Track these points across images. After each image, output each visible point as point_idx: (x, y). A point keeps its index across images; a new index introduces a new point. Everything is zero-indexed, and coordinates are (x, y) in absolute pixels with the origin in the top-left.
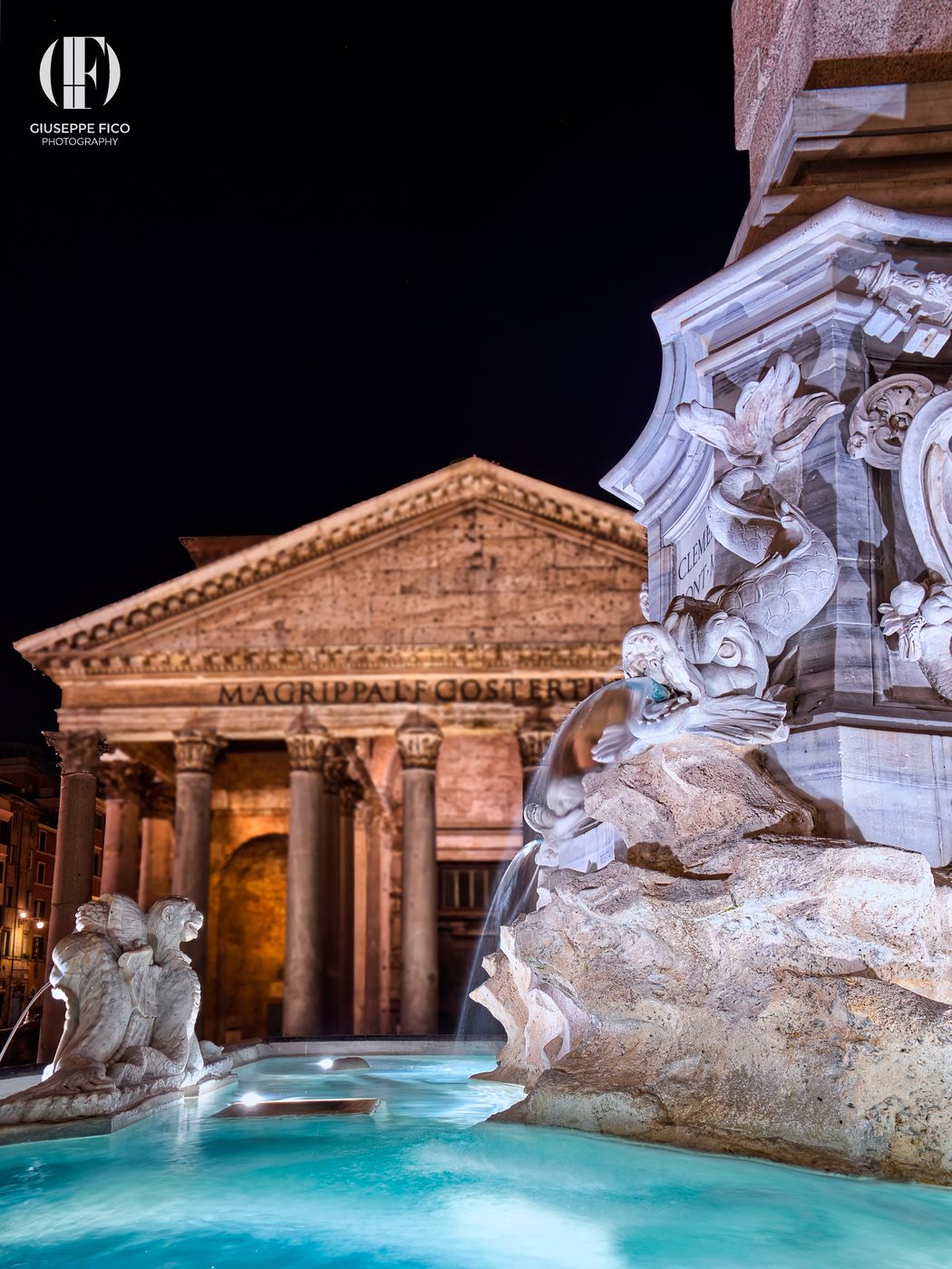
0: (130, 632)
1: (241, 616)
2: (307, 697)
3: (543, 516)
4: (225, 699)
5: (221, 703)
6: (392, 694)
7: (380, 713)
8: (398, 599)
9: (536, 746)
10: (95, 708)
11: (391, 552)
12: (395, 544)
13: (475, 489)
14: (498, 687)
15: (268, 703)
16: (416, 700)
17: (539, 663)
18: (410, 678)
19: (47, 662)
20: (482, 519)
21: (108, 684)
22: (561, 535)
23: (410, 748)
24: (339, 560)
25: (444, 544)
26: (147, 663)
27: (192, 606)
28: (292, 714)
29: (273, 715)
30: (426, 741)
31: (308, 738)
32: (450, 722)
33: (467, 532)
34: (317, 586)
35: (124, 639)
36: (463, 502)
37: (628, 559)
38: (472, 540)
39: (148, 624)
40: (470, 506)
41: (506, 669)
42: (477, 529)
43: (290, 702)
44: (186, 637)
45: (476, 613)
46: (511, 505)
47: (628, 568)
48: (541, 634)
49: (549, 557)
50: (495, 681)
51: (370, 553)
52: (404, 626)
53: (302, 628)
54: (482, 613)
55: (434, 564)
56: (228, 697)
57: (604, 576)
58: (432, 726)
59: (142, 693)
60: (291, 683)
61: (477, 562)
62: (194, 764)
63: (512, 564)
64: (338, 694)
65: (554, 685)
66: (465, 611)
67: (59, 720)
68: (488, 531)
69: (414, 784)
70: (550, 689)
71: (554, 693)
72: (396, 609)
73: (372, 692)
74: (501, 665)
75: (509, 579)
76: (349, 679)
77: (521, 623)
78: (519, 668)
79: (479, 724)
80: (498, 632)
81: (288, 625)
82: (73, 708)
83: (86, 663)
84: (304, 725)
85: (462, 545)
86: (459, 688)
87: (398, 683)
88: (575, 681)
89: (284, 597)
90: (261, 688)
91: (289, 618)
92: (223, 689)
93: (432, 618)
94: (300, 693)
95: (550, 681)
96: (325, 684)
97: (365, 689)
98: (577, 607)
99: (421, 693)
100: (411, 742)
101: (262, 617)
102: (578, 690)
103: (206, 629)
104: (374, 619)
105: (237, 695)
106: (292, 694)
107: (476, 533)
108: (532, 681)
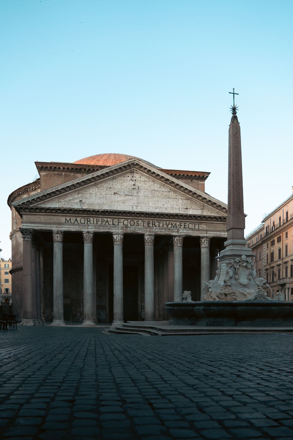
1: (70, 198)
2: (89, 222)
4: (66, 221)
6: (112, 223)
7: (108, 228)
8: (113, 196)
9: (149, 240)
11: (110, 182)
12: (112, 180)
14: (139, 223)
15: (78, 224)
17: (150, 217)
20: (135, 175)
22: (156, 181)
23: (117, 239)
24: (97, 184)
25: (125, 181)
27: (57, 194)
28: (85, 227)
29: (80, 227)
31: (89, 234)
33: (131, 178)
34: (91, 191)
38: (133, 181)
39: (46, 199)
40: (132, 171)
41: (142, 218)
42: (134, 177)
43: (84, 224)
44: (55, 203)
46: (143, 172)
47: (173, 192)
48: (150, 208)
49: (153, 187)
51: (105, 182)
52: (115, 204)
53: (87, 202)
54: (135, 202)
55: (122, 187)
61: (134, 187)
62: (59, 240)
63: (143, 188)
64: (97, 222)
66: (131, 201)
68: (137, 179)
69: (117, 248)
71: (153, 225)
72: (112, 199)
73: (106, 222)
75: (142, 193)
76: (100, 218)
77: (146, 205)
78: (145, 218)
80: (139, 207)
81: (83, 202)
84: (88, 230)
85: (130, 182)
86: (129, 222)
87: (113, 220)
88: (159, 222)
89: (82, 193)
90: (76, 219)
91: (83, 199)
92: (66, 219)
93: (122, 202)
94: (87, 221)
95: (153, 222)
96: (94, 219)
97: (104, 221)
98: (160, 202)
99: (119, 223)
100: (117, 237)
101: (76, 199)
102: (160, 224)
103: (61, 201)
104: (106, 201)
105: (70, 221)
106: (85, 221)
107: (134, 179)
108: (148, 222)
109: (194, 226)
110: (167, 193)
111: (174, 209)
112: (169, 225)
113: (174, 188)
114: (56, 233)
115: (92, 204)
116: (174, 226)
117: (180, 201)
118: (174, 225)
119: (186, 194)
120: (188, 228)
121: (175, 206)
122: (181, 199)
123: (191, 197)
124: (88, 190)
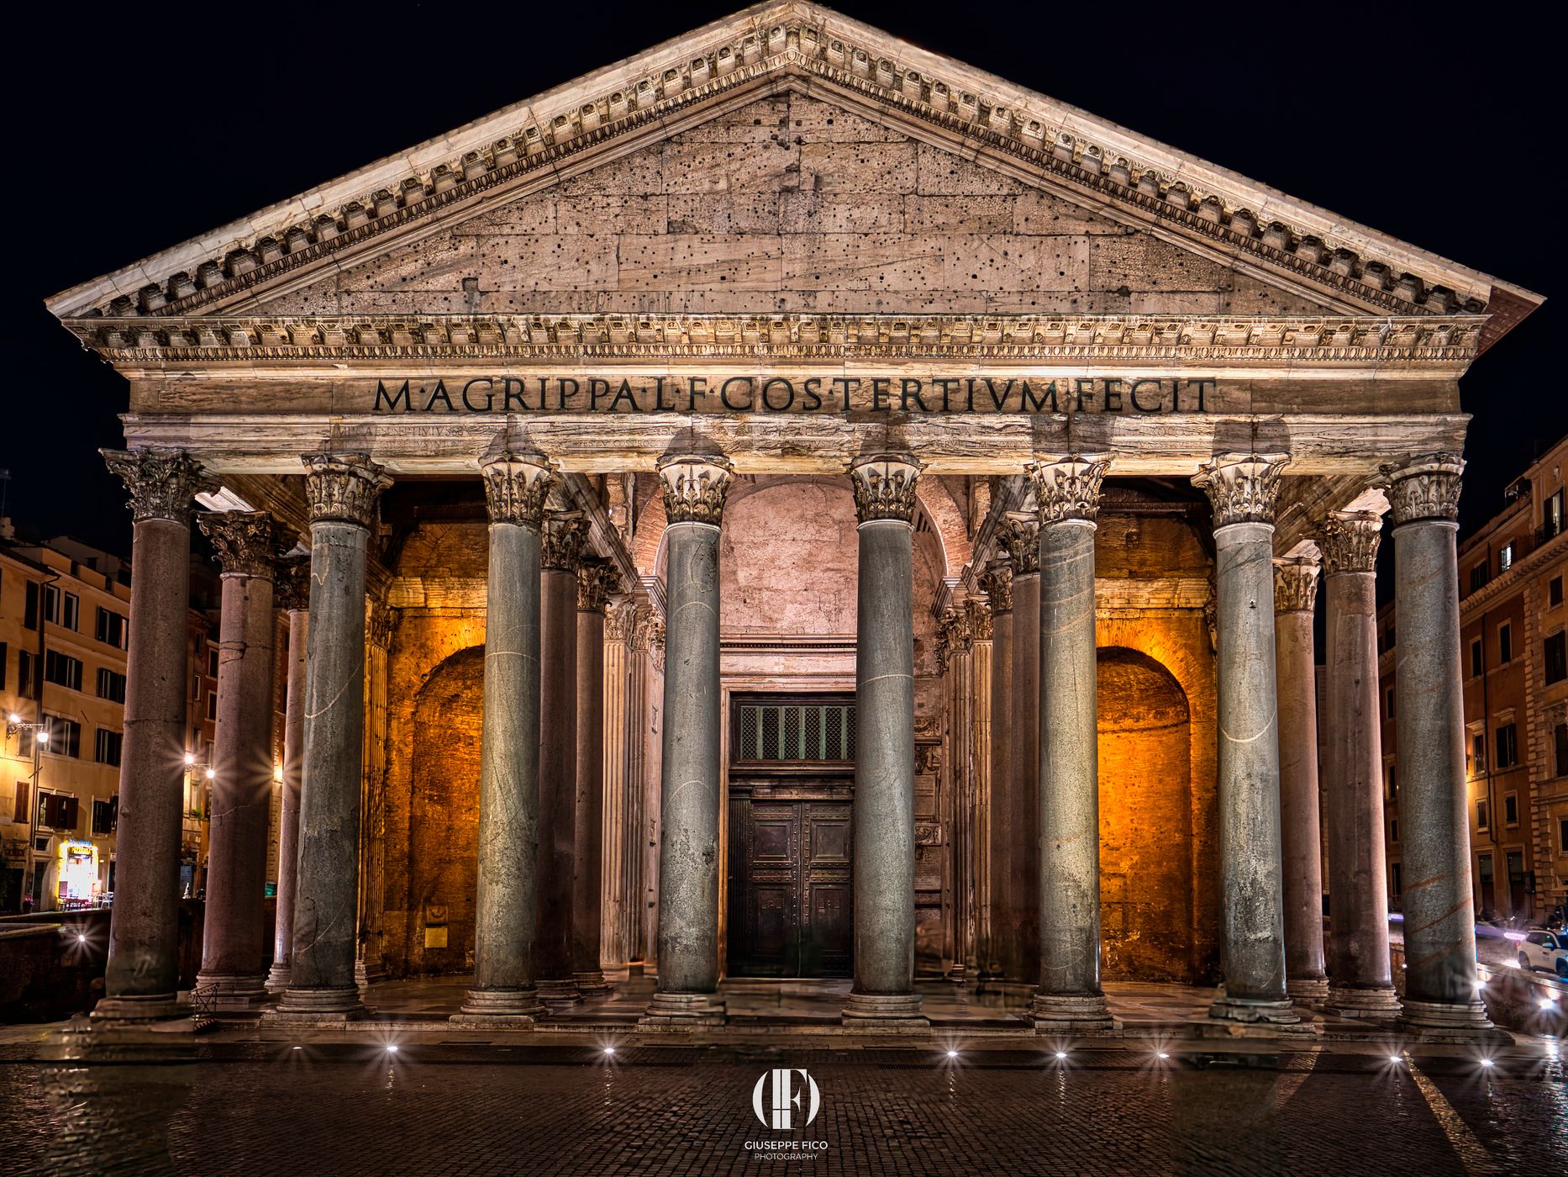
0: (231, 291)
1: (408, 269)
2: (514, 402)
3: (898, 105)
4: (384, 403)
5: (377, 410)
6: (652, 400)
7: (632, 431)
8: (663, 243)
9: (881, 486)
10: (183, 415)
11: (652, 162)
12: (657, 150)
13: (790, 54)
14: (823, 391)
15: (452, 410)
16: (691, 410)
17: (889, 350)
18: (681, 373)
19: (102, 335)
20: (800, 110)
21: (199, 375)
22: (929, 140)
23: (680, 488)
24: (566, 174)
25: (738, 151)
26: (257, 340)
27: (329, 248)
28: (492, 431)
29: (460, 430)
30: (705, 475)
31: (516, 468)
32: (746, 447)
33: (776, 131)
34: (530, 219)
35: (221, 303)
36: (770, 80)
37: (1034, 182)
38: (784, 145)
39: (259, 278)
40: (782, 87)
41: (835, 359)
42: (792, 125)
43: (488, 410)
44: (321, 302)
45: (787, 268)
46: (848, 86)
47: (1033, 196)
48: (892, 303)
49: (907, 177)
50: (817, 381)
51: (617, 164)
52: (672, 287)
53: (508, 288)
54: (798, 268)
55: (723, 185)
56: (388, 401)
57: (996, 209)
58: (716, 452)
59: (253, 392)
60: (489, 380)
61: (792, 182)
62: (335, 508)
63: (849, 186)
64: (565, 398)
65: (912, 388)
66: (770, 264)
67: (126, 432)
68: (809, 131)
69: (685, 546)
70: (904, 397)
71: (910, 401)
72: (658, 258)
73: (620, 396)
74: (828, 354)
75: (842, 212)
76: (581, 373)
77: (862, 285)
78: (857, 359)
79: (790, 450)
80: (823, 298)
81: (482, 284)
82: (146, 413)
83: (163, 338)
84: (509, 447)
85: (766, 155)
86: (760, 392)
87: (660, 382)
88: (945, 383)
89: (478, 236)
90: (441, 386)
91: (485, 270)
92: (381, 388)
93: (718, 275)
94: (503, 396)
95: (905, 383)
96: (543, 382)
97: (608, 390)
98: (950, 260)
99: (698, 400)
100: (682, 477)
101: (442, 269)
102: (950, 397)
103: (353, 288)
104: (622, 275)
105: (403, 398)
106: (490, 397)
107: (791, 133)
108: (876, 381)
109: (1170, 397)
111: (1042, 300)
112: (1006, 396)
113: (1041, 172)
115: (538, 298)
116: (1044, 400)
117: (1082, 251)
118: (1039, 396)
119: (1118, 203)
120: (1132, 409)
121: (1047, 280)
122: (1087, 234)
123: (1151, 216)
124: (514, 218)
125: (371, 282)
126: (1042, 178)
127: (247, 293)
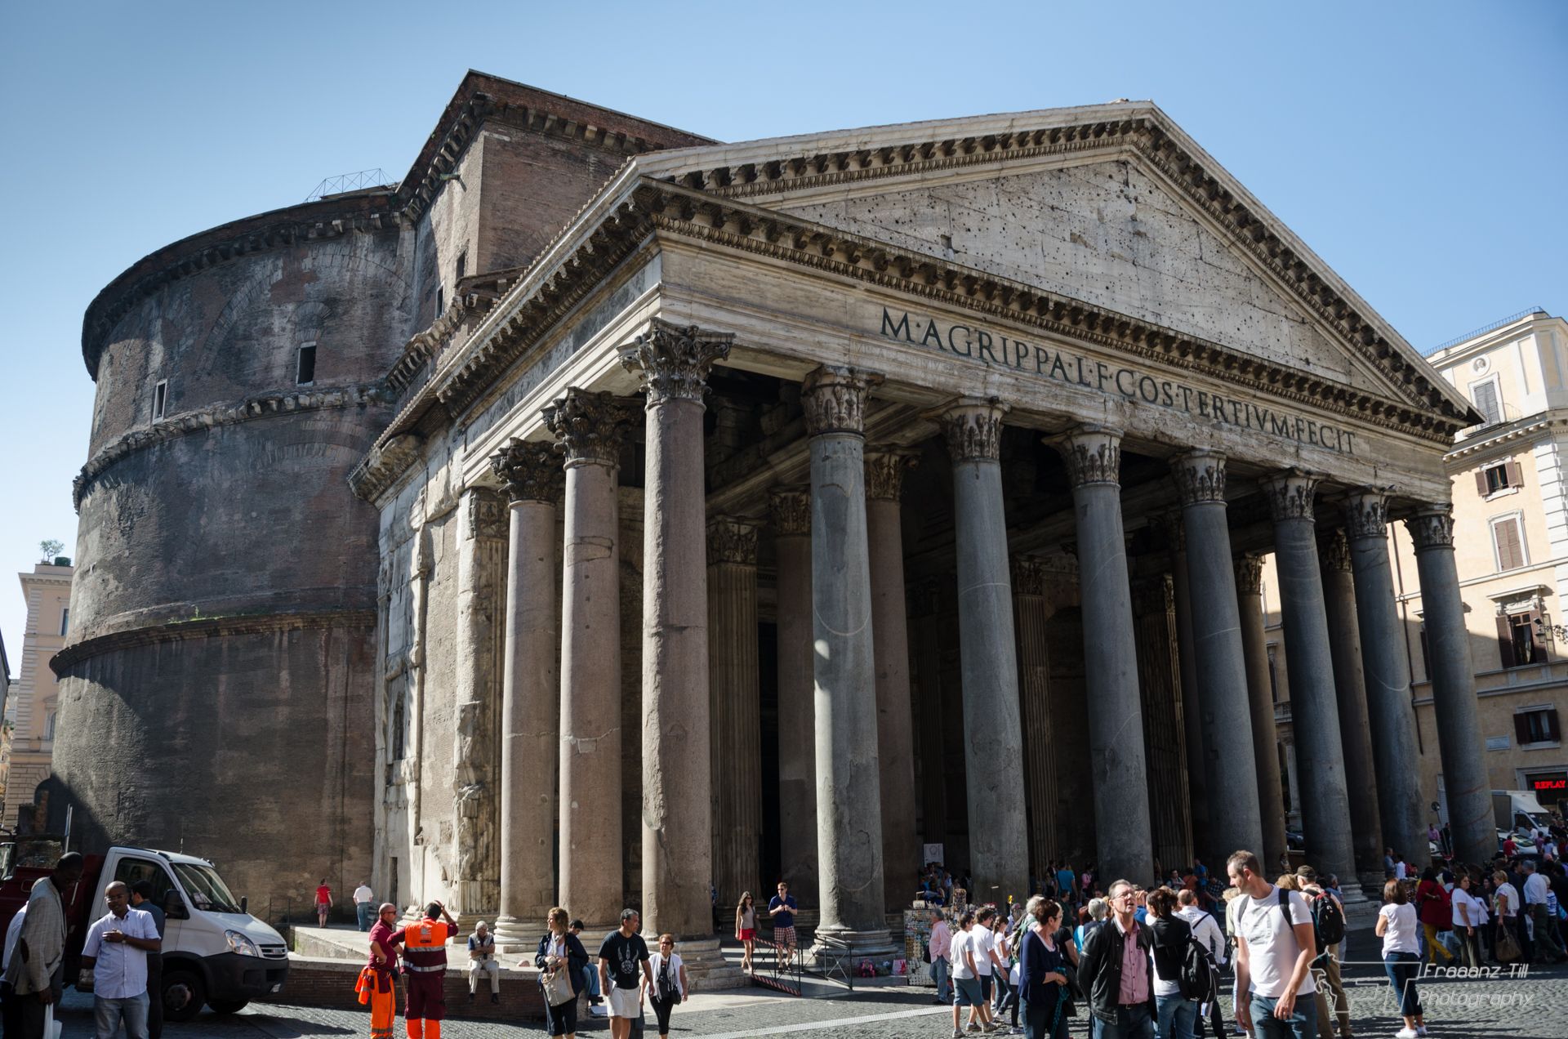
1: (898, 213)
2: (985, 352)
4: (888, 329)
5: (884, 335)
6: (1075, 375)
8: (1069, 248)
10: (716, 298)
11: (1054, 182)
12: (1057, 174)
13: (1134, 137)
14: (1173, 392)
15: (942, 349)
16: (1101, 388)
17: (1213, 373)
20: (1133, 177)
22: (1204, 224)
25: (1103, 194)
27: (850, 178)
32: (1135, 427)
33: (1122, 187)
34: (982, 200)
38: (1128, 199)
39: (795, 186)
40: (1123, 156)
42: (1131, 186)
43: (970, 355)
44: (833, 222)
45: (1142, 292)
47: (1258, 283)
49: (1196, 246)
50: (1170, 384)
52: (1078, 284)
53: (971, 253)
54: (1149, 295)
55: (1097, 215)
56: (893, 329)
60: (968, 328)
61: (1143, 229)
63: (1168, 242)
64: (1020, 358)
66: (1132, 286)
68: (1140, 194)
70: (1215, 408)
71: (1218, 413)
72: (1068, 260)
73: (1055, 366)
74: (1181, 366)
75: (1167, 260)
76: (1029, 341)
77: (1184, 318)
78: (1194, 374)
81: (955, 244)
82: (684, 289)
85: (1119, 202)
86: (1138, 384)
87: (1079, 360)
88: (1234, 403)
89: (948, 202)
90: (932, 325)
91: (954, 233)
92: (886, 316)
93: (1104, 285)
94: (978, 345)
95: (1215, 397)
96: (1004, 340)
97: (1047, 358)
98: (1225, 314)
99: (1103, 380)
101: (925, 222)
102: (1238, 413)
103: (858, 217)
104: (1047, 266)
105: (903, 328)
106: (969, 343)
107: (1131, 192)
108: (1200, 393)
109: (1337, 440)
110: (1242, 285)
112: (1265, 418)
114: (842, 385)
116: (1281, 428)
117: (1285, 326)
118: (1280, 424)
119: (1301, 301)
120: (1320, 443)
121: (1272, 341)
122: (1286, 317)
123: (1316, 315)
124: (971, 194)
125: (872, 216)
126: (1265, 272)
127: (778, 197)
